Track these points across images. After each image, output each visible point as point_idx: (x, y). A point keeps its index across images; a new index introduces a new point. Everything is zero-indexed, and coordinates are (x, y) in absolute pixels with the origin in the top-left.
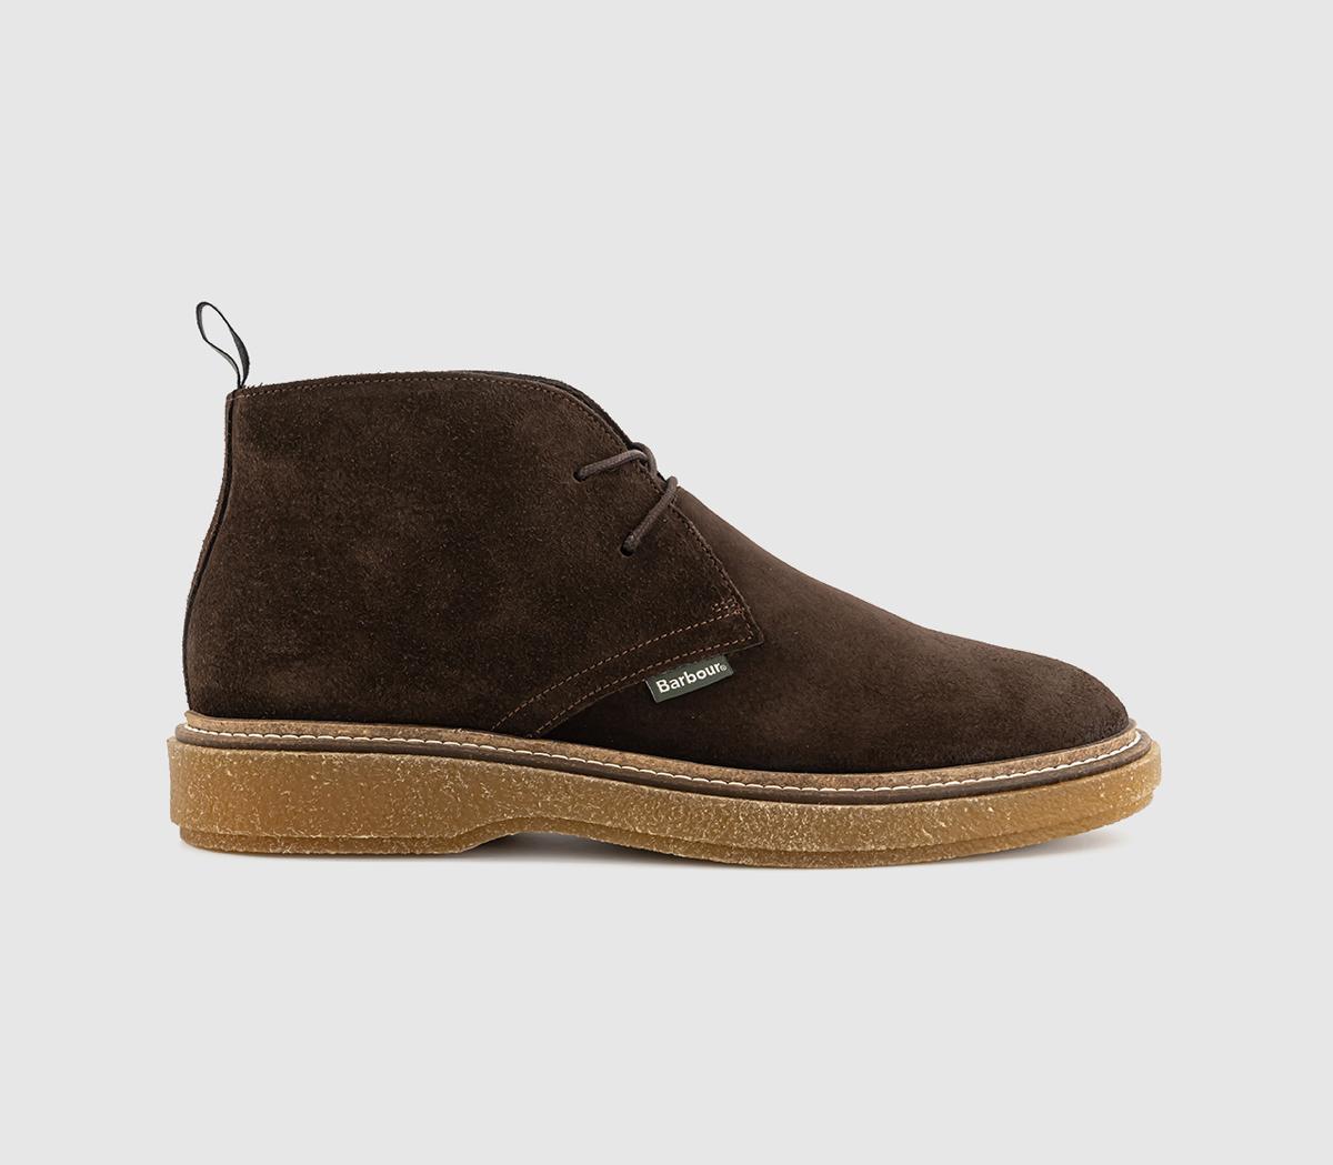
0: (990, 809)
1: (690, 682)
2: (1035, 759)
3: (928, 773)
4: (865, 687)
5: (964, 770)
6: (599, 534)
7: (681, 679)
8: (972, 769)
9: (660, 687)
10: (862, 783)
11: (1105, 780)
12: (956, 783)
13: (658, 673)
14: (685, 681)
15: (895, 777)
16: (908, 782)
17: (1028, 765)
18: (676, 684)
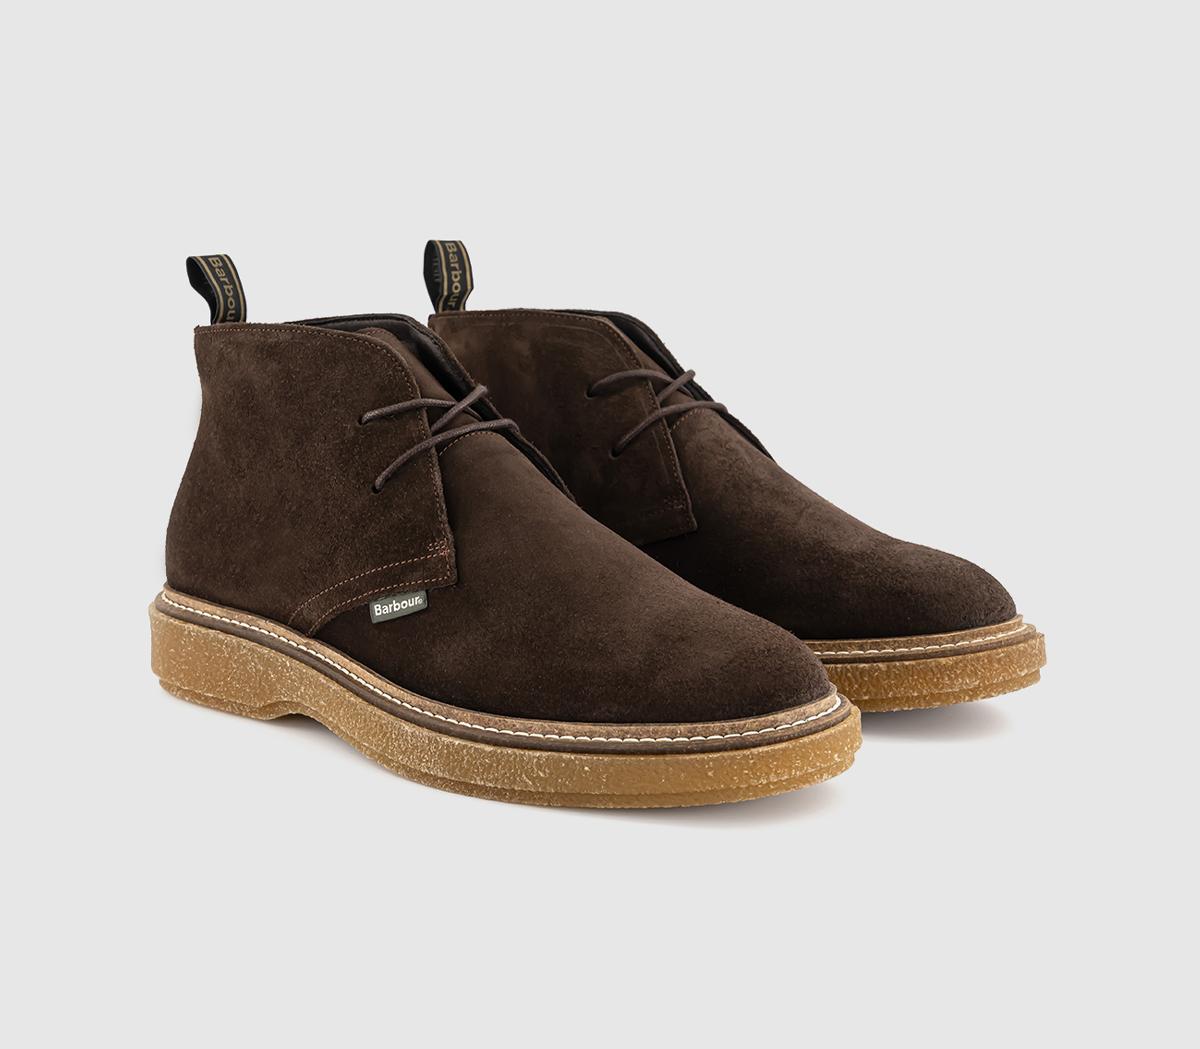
0: (586, 768)
1: (395, 609)
2: (652, 727)
3: (547, 724)
4: (524, 635)
5: (579, 727)
6: (358, 474)
7: (390, 606)
8: (587, 727)
9: (376, 610)
10: (491, 724)
11: (712, 760)
12: (571, 738)
13: (376, 598)
14: (393, 608)
15: (518, 722)
16: (529, 730)
17: (644, 733)
18: (387, 610)
